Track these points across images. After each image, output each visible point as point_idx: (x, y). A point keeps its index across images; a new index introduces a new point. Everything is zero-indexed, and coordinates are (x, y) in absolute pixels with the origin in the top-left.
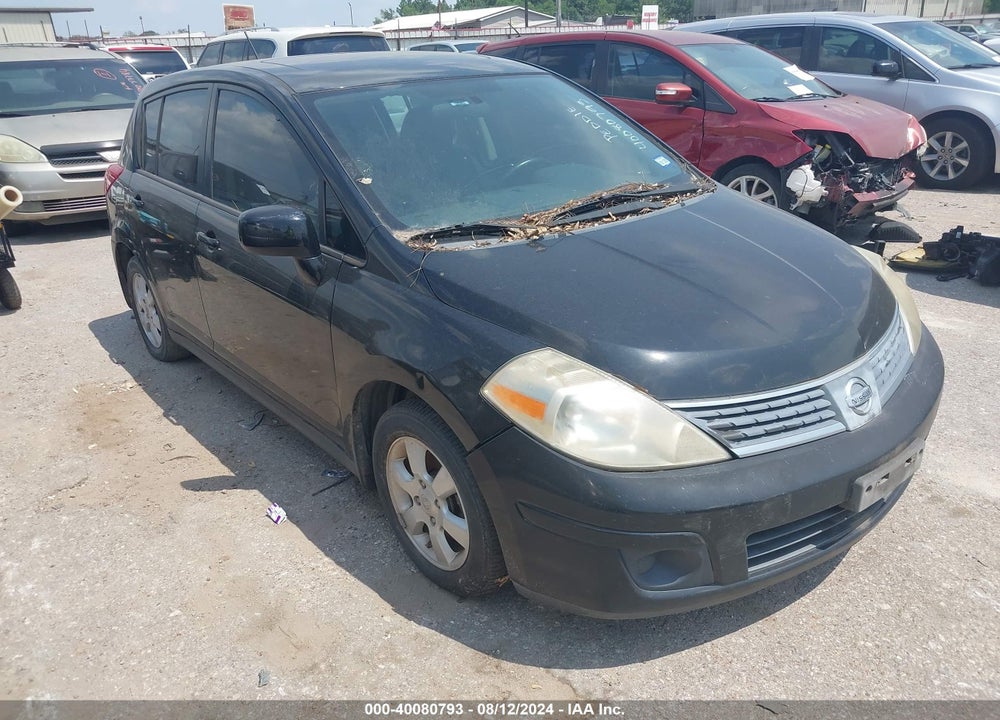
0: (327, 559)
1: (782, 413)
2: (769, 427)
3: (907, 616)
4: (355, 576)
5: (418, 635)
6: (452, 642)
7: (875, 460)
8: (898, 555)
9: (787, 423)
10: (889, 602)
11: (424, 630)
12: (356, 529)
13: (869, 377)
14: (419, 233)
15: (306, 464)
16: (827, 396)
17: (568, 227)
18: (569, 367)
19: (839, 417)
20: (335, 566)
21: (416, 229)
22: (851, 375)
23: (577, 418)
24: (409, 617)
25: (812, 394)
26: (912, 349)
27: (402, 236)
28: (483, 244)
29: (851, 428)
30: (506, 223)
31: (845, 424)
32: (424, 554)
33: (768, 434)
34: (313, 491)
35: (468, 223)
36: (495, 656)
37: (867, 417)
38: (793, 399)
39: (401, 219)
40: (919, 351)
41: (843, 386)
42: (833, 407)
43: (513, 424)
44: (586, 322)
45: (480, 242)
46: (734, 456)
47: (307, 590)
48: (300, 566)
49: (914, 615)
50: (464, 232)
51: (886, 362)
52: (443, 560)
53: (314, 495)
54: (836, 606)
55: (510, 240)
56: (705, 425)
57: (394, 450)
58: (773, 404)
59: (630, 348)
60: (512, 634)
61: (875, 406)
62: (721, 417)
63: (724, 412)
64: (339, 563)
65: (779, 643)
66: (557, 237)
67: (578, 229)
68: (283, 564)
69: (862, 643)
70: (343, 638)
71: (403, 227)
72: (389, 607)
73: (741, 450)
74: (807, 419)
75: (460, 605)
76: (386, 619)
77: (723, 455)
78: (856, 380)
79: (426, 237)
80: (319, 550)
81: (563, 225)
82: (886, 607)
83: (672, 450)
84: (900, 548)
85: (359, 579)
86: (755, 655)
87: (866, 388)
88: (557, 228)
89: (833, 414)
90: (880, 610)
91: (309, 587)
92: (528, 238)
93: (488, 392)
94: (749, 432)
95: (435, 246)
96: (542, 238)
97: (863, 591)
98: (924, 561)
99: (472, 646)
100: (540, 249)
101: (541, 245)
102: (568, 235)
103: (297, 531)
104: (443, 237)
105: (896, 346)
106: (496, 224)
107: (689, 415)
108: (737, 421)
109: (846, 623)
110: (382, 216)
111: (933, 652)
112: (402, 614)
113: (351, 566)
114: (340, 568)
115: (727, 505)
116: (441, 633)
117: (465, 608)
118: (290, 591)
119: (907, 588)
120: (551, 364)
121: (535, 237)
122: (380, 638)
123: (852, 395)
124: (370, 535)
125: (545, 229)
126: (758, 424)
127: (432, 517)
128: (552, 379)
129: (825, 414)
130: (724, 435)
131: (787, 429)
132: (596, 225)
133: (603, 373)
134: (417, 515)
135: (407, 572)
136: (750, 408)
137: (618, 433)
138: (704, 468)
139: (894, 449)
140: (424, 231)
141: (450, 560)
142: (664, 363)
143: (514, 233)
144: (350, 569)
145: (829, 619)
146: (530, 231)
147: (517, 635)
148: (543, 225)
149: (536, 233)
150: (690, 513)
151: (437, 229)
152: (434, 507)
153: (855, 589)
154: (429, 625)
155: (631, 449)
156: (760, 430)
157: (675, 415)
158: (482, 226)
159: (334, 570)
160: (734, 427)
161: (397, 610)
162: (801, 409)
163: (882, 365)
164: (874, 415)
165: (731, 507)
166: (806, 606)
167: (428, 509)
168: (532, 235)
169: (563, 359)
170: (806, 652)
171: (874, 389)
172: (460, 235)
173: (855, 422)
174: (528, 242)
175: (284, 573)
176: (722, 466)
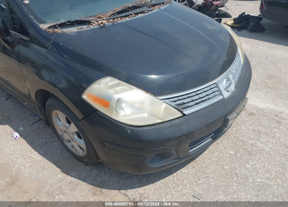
0: (36, 152)
1: (201, 96)
2: (196, 102)
3: (239, 155)
4: (47, 159)
5: (71, 181)
6: (84, 183)
7: (233, 109)
8: (234, 132)
9: (203, 99)
10: (233, 150)
11: (73, 179)
12: (47, 139)
13: (231, 77)
14: (51, 25)
15: (28, 113)
16: (217, 86)
17: (116, 20)
18: (118, 85)
19: (221, 94)
20: (39, 155)
21: (50, 23)
22: (225, 77)
23: (123, 105)
24: (67, 174)
25: (212, 87)
26: (242, 63)
27: (44, 27)
28: (80, 29)
29: (225, 97)
30: (89, 19)
31: (223, 96)
32: (71, 149)
33: (196, 104)
34: (30, 124)
35: (73, 20)
36: (100, 187)
37: (230, 92)
38: (205, 90)
39: (43, 19)
40: (244, 63)
41: (222, 82)
42: (219, 90)
43: (97, 110)
44: (124, 64)
45: (79, 27)
46: (184, 115)
47: (28, 167)
48: (25, 156)
49: (241, 155)
50: (72, 24)
51: (235, 70)
52: (78, 153)
53: (30, 126)
54: (216, 154)
55: (91, 26)
56: (173, 104)
57: (54, 114)
58: (198, 93)
59: (143, 75)
60: (106, 177)
61: (232, 88)
62: (179, 100)
63: (180, 98)
64: (40, 154)
65: (199, 170)
66: (111, 24)
67: (119, 21)
68: (19, 156)
69: (225, 167)
70: (42, 186)
71: (44, 22)
72: (60, 170)
73: (187, 112)
74: (210, 96)
75: (86, 167)
76: (59, 176)
77: (180, 115)
78: (227, 79)
79: (55, 27)
80: (32, 149)
81: (114, 19)
82: (232, 152)
83: (161, 115)
84: (235, 129)
85: (48, 160)
86: (191, 176)
87: (230, 81)
88: (111, 20)
89: (219, 93)
90: (230, 154)
91: (29, 165)
92: (99, 25)
93: (85, 97)
94: (189, 104)
95: (59, 30)
96: (104, 25)
97: (224, 147)
98: (242, 133)
99: (91, 184)
100: (104, 30)
101: (105, 28)
102: (115, 23)
103: (24, 141)
104: (62, 26)
105: (238, 63)
106: (85, 19)
107: (167, 101)
108: (185, 101)
109: (220, 160)
110: (34, 18)
111: (248, 168)
112: (65, 173)
113: (45, 154)
114: (41, 156)
115: (183, 134)
116: (79, 179)
117: (88, 168)
118: (21, 168)
119: (238, 144)
120: (110, 84)
121: (102, 25)
122: (56, 185)
123: (225, 84)
124: (52, 141)
125: (105, 21)
126: (193, 101)
127: (72, 138)
128: (111, 91)
129: (216, 94)
130: (180, 107)
131: (203, 101)
132: (127, 18)
133: (133, 87)
134: (66, 137)
135: (66, 155)
136: (189, 95)
137: (140, 110)
138: (173, 121)
139: (239, 103)
140: (54, 24)
141: (81, 153)
142: (156, 79)
143: (93, 23)
144: (44, 156)
145: (214, 159)
146: (100, 22)
147: (107, 178)
148: (105, 20)
149: (102, 23)
150: (169, 140)
151: (59, 23)
152: (72, 135)
153: (222, 146)
154: (75, 177)
155: (146, 115)
156: (193, 103)
157: (161, 102)
158: (79, 21)
159: (38, 157)
160: (184, 103)
161: (63, 171)
162: (208, 93)
163: (234, 71)
164: (232, 91)
165: (184, 135)
166: (207, 155)
167: (70, 136)
168: (100, 24)
169: (116, 81)
170: (208, 173)
171: (232, 81)
172: (70, 25)
173: (226, 95)
174: (99, 27)
175: (19, 160)
176: (180, 119)
